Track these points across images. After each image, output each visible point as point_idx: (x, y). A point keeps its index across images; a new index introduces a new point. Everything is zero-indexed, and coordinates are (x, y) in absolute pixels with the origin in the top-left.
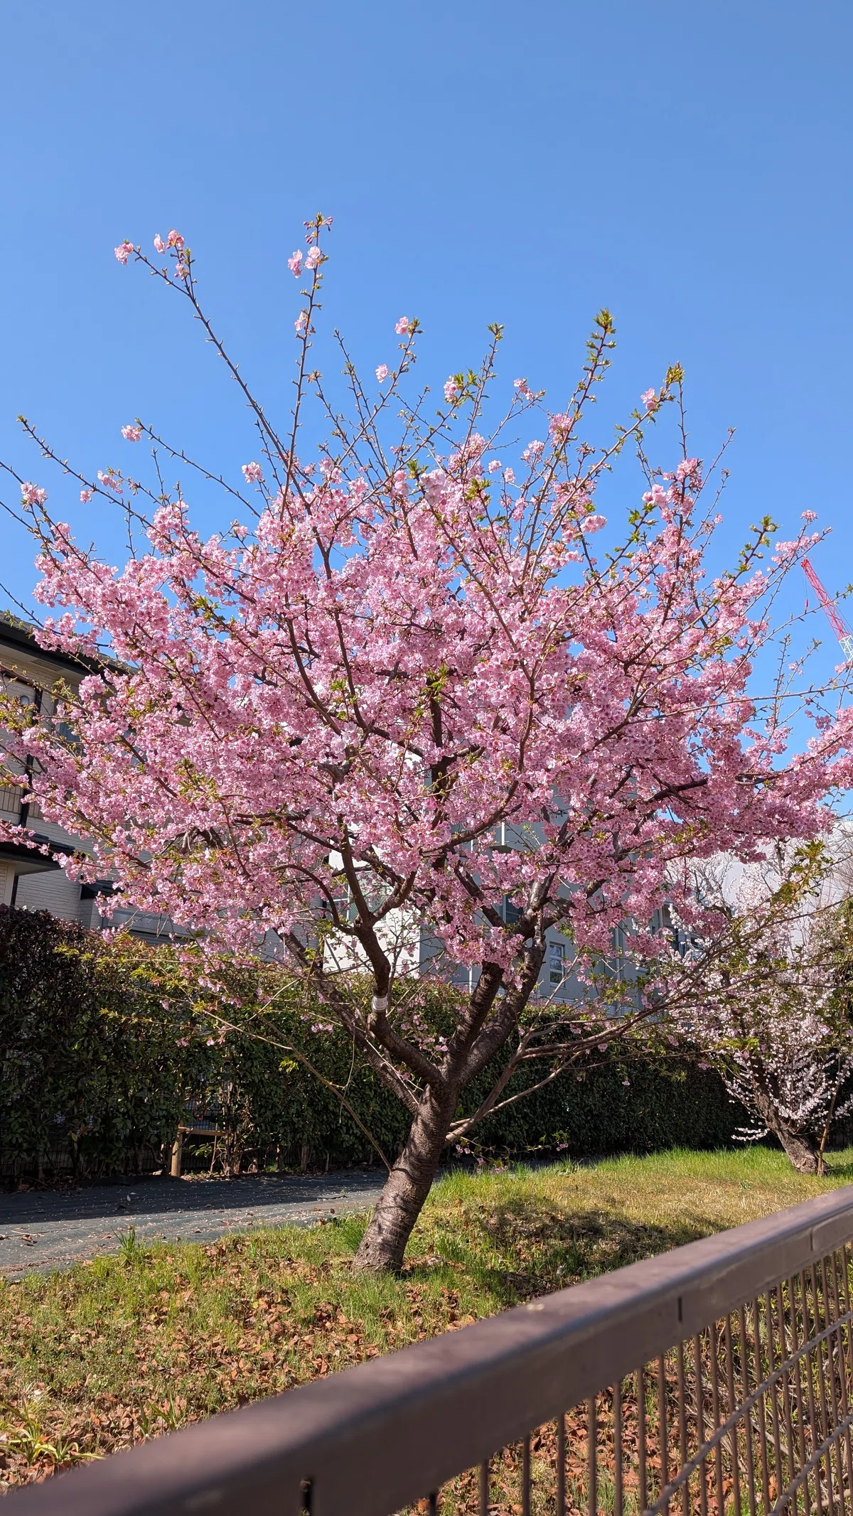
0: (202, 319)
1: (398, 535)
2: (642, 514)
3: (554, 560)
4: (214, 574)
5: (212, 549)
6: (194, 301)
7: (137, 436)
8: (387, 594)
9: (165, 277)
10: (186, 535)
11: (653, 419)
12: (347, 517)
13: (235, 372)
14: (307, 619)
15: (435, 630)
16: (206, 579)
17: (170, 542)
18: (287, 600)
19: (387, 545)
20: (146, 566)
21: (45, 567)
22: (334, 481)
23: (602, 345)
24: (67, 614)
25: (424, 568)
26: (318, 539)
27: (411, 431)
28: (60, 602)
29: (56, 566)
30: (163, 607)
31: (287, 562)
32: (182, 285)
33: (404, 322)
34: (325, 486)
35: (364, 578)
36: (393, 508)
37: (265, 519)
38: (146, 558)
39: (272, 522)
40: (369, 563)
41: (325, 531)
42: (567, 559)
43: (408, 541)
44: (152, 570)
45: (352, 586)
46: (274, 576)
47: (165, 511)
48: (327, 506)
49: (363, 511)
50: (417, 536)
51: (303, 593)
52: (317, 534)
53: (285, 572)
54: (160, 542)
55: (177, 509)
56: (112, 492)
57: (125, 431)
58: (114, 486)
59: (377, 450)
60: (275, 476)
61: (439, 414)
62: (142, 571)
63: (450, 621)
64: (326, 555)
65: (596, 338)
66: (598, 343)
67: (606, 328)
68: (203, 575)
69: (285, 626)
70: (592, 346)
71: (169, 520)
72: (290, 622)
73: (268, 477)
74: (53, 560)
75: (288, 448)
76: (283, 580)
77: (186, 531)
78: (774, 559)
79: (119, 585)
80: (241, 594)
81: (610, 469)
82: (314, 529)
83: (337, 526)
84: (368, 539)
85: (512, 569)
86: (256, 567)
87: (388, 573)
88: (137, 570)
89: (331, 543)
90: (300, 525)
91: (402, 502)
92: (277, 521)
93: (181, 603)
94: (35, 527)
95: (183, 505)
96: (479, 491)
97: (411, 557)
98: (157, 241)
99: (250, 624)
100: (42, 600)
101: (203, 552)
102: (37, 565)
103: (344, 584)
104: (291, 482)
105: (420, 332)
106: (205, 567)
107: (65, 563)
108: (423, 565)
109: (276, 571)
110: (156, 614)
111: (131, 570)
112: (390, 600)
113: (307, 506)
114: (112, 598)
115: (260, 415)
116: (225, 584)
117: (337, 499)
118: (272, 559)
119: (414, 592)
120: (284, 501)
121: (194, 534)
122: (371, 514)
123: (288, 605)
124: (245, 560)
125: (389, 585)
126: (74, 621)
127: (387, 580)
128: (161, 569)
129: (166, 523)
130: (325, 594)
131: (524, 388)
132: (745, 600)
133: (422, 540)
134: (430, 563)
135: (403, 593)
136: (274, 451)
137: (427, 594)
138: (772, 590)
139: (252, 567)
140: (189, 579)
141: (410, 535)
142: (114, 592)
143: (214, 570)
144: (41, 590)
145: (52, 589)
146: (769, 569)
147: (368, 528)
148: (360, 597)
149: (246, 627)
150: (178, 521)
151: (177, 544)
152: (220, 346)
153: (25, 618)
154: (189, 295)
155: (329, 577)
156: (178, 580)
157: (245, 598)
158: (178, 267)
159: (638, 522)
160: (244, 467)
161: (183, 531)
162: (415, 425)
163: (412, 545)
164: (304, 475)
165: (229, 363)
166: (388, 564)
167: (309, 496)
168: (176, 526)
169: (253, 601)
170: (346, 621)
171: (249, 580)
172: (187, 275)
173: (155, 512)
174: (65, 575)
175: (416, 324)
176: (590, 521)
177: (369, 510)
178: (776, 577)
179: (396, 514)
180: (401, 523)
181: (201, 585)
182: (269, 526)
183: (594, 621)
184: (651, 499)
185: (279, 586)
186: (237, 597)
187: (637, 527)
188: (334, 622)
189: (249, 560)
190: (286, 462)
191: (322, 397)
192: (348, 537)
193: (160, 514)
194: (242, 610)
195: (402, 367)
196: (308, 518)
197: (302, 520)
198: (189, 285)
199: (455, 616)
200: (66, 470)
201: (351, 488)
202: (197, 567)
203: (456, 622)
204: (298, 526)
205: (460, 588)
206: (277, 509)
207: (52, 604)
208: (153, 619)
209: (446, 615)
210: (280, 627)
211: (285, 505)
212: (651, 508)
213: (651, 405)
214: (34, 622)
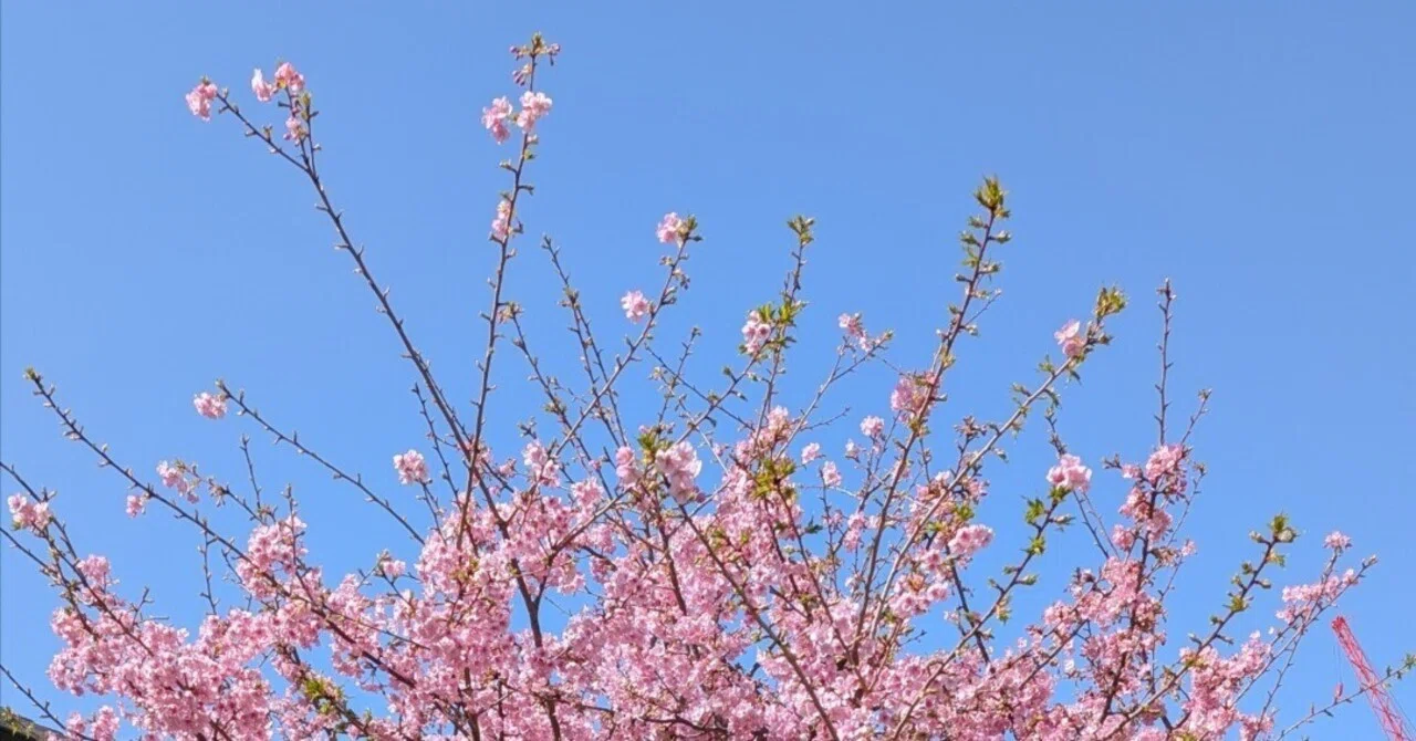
0: (330, 211)
1: (654, 575)
2: (1048, 504)
3: (909, 601)
4: (347, 638)
5: (345, 595)
6: (316, 181)
7: (219, 409)
8: (636, 675)
9: (269, 141)
10: (301, 572)
11: (1074, 374)
12: (568, 542)
13: (383, 299)
14: (502, 716)
15: (717, 730)
16: (334, 647)
17: (275, 584)
18: (468, 681)
19: (635, 591)
20: (234, 627)
21: (68, 628)
22: (547, 483)
23: (989, 238)
24: (105, 708)
25: (697, 628)
26: (520, 581)
27: (673, 402)
28: (94, 689)
29: (87, 628)
30: (256, 695)
31: (467, 618)
32: (296, 154)
33: (672, 224)
34: (532, 492)
35: (597, 646)
36: (647, 531)
37: (432, 545)
38: (234, 613)
39: (444, 551)
40: (605, 622)
41: (532, 567)
42: (930, 598)
43: (668, 583)
44: (244, 633)
45: (578, 660)
46: (445, 640)
47: (264, 532)
48: (535, 525)
49: (596, 535)
50: (685, 576)
51: (495, 667)
52: (519, 572)
53: (464, 635)
54: (257, 584)
55: (287, 530)
56: (180, 499)
57: (199, 402)
58: (182, 488)
59: (617, 435)
60: (447, 477)
61: (728, 372)
62: (228, 635)
63: (740, 714)
64: (533, 608)
65: (977, 225)
66: (980, 235)
67: (993, 208)
68: (331, 642)
69: (467, 727)
70: (971, 241)
71: (274, 546)
72: (473, 718)
73: (435, 475)
74: (82, 618)
75: (472, 431)
76: (460, 646)
77: (302, 567)
78: (1280, 615)
79: (181, 660)
80: (391, 671)
81: (1003, 456)
82: (514, 563)
83: (550, 559)
84: (603, 582)
85: (836, 616)
86: (416, 626)
87: (635, 638)
88: (219, 633)
89: (542, 587)
90: (489, 555)
91: (660, 519)
92: (452, 547)
93: (293, 692)
94: (50, 562)
95: (298, 522)
96: (777, 482)
97: (675, 611)
98: (257, 80)
99: (409, 725)
100: (62, 684)
101: (330, 599)
102: (55, 628)
103: (564, 657)
104: (476, 484)
105: (697, 239)
106: (333, 626)
107: (102, 623)
108: (695, 623)
109: (448, 633)
110: (244, 706)
111: (210, 633)
112: (640, 684)
113: (503, 525)
114: (171, 681)
115: (425, 372)
116: (366, 654)
117: (553, 514)
118: (442, 613)
119: (681, 668)
120: (464, 521)
121: (315, 571)
122: (608, 541)
123: (469, 690)
124: (396, 615)
125: (638, 658)
126: (117, 720)
127: (634, 650)
128: (260, 632)
129: (269, 551)
130: (531, 672)
131: (856, 327)
132: (1234, 681)
133: (691, 582)
134: (706, 620)
135: (661, 672)
136: (446, 433)
137: (703, 669)
138: (1280, 664)
139: (409, 625)
140: (305, 644)
141: (673, 574)
142: (174, 671)
143: (349, 632)
144: (60, 667)
145: (80, 665)
146: (1272, 631)
147: (605, 564)
148: (588, 677)
149: (400, 729)
150: (286, 549)
151: (287, 589)
152: (358, 258)
153: (36, 716)
154: (309, 171)
155: (539, 644)
156: (287, 652)
157: (400, 678)
158: (291, 123)
159: (1041, 520)
160: (397, 459)
161: (296, 565)
162: (678, 392)
163: (677, 591)
164: (498, 475)
165: (373, 286)
166: (636, 624)
167: (506, 510)
168: (285, 556)
169: (411, 684)
170: (566, 718)
171: (407, 649)
172: (305, 137)
173: (250, 533)
174: (101, 642)
175: (692, 226)
176: (965, 536)
177: (607, 534)
178: (1287, 641)
179: (651, 541)
180: (659, 556)
181: (325, 659)
182: (438, 555)
183: (977, 718)
184: (1060, 478)
185: (453, 656)
186: (384, 677)
187: (1040, 529)
188: (547, 720)
189: (403, 615)
190: (467, 452)
191: (522, 346)
192: (570, 576)
193: (259, 536)
194: (395, 699)
195: (665, 296)
196: (503, 544)
197: (492, 548)
198: (309, 155)
199: (748, 707)
200: (104, 462)
201: (575, 494)
202: (318, 626)
203: (751, 717)
204: (484, 557)
205: (757, 666)
206: (450, 532)
207: (79, 691)
208: (239, 716)
209: (735, 704)
210: (458, 728)
211: (466, 526)
212: (1063, 493)
213: (1072, 348)
214: (48, 723)
